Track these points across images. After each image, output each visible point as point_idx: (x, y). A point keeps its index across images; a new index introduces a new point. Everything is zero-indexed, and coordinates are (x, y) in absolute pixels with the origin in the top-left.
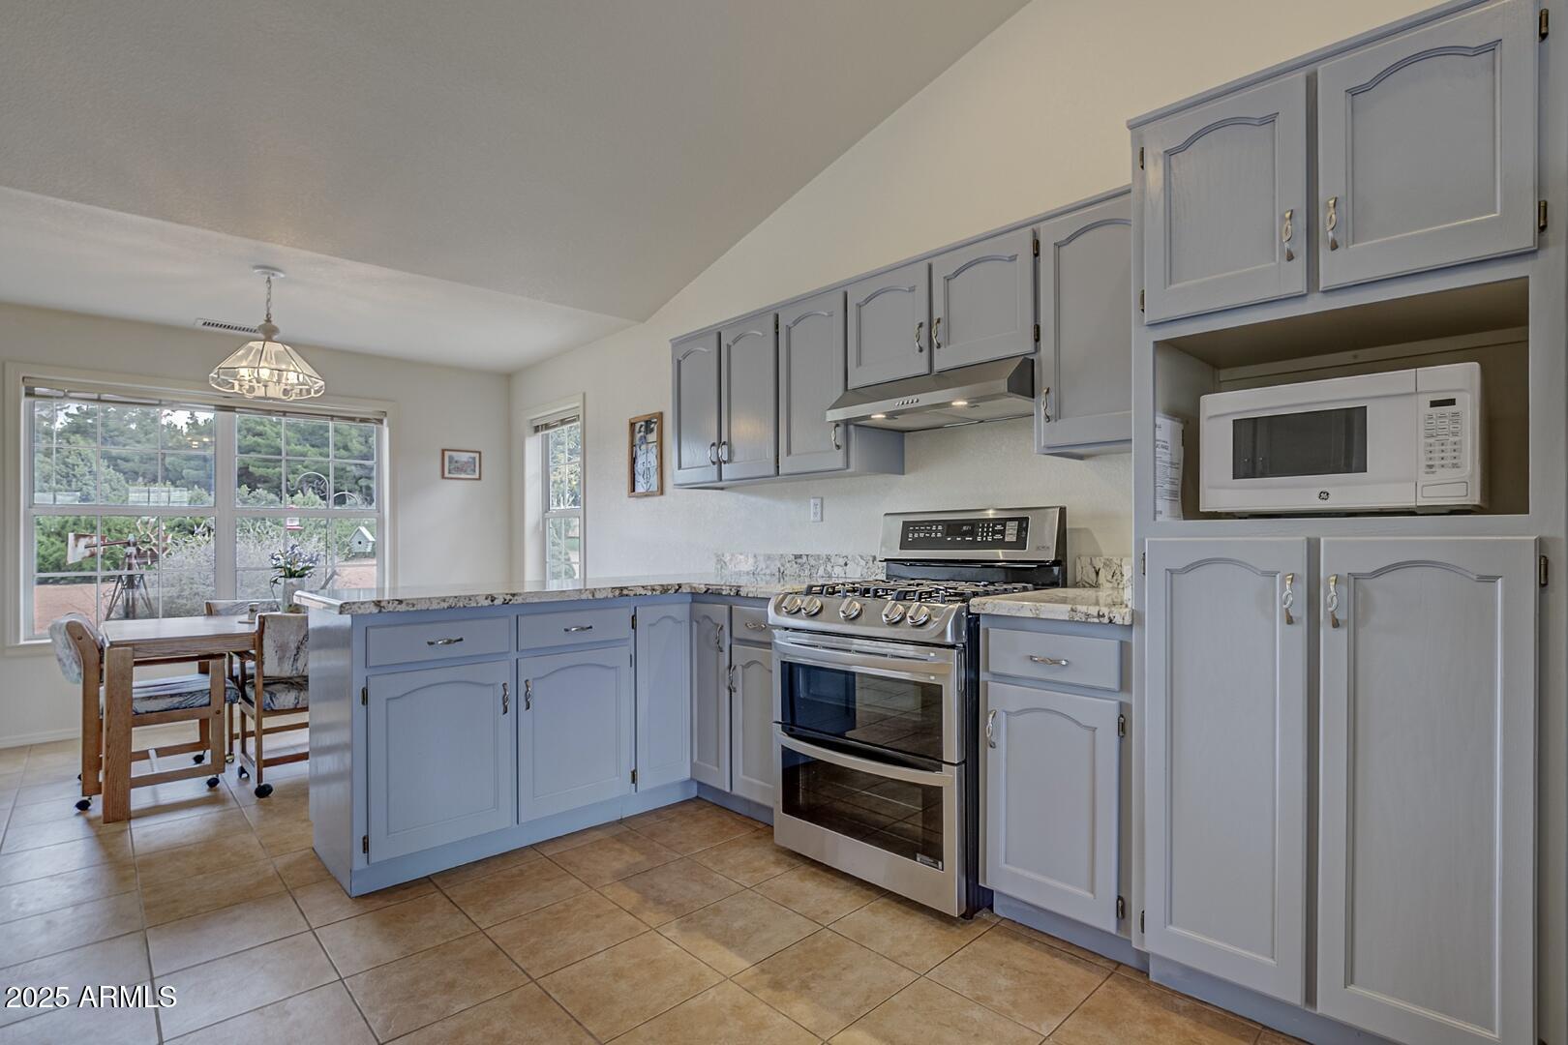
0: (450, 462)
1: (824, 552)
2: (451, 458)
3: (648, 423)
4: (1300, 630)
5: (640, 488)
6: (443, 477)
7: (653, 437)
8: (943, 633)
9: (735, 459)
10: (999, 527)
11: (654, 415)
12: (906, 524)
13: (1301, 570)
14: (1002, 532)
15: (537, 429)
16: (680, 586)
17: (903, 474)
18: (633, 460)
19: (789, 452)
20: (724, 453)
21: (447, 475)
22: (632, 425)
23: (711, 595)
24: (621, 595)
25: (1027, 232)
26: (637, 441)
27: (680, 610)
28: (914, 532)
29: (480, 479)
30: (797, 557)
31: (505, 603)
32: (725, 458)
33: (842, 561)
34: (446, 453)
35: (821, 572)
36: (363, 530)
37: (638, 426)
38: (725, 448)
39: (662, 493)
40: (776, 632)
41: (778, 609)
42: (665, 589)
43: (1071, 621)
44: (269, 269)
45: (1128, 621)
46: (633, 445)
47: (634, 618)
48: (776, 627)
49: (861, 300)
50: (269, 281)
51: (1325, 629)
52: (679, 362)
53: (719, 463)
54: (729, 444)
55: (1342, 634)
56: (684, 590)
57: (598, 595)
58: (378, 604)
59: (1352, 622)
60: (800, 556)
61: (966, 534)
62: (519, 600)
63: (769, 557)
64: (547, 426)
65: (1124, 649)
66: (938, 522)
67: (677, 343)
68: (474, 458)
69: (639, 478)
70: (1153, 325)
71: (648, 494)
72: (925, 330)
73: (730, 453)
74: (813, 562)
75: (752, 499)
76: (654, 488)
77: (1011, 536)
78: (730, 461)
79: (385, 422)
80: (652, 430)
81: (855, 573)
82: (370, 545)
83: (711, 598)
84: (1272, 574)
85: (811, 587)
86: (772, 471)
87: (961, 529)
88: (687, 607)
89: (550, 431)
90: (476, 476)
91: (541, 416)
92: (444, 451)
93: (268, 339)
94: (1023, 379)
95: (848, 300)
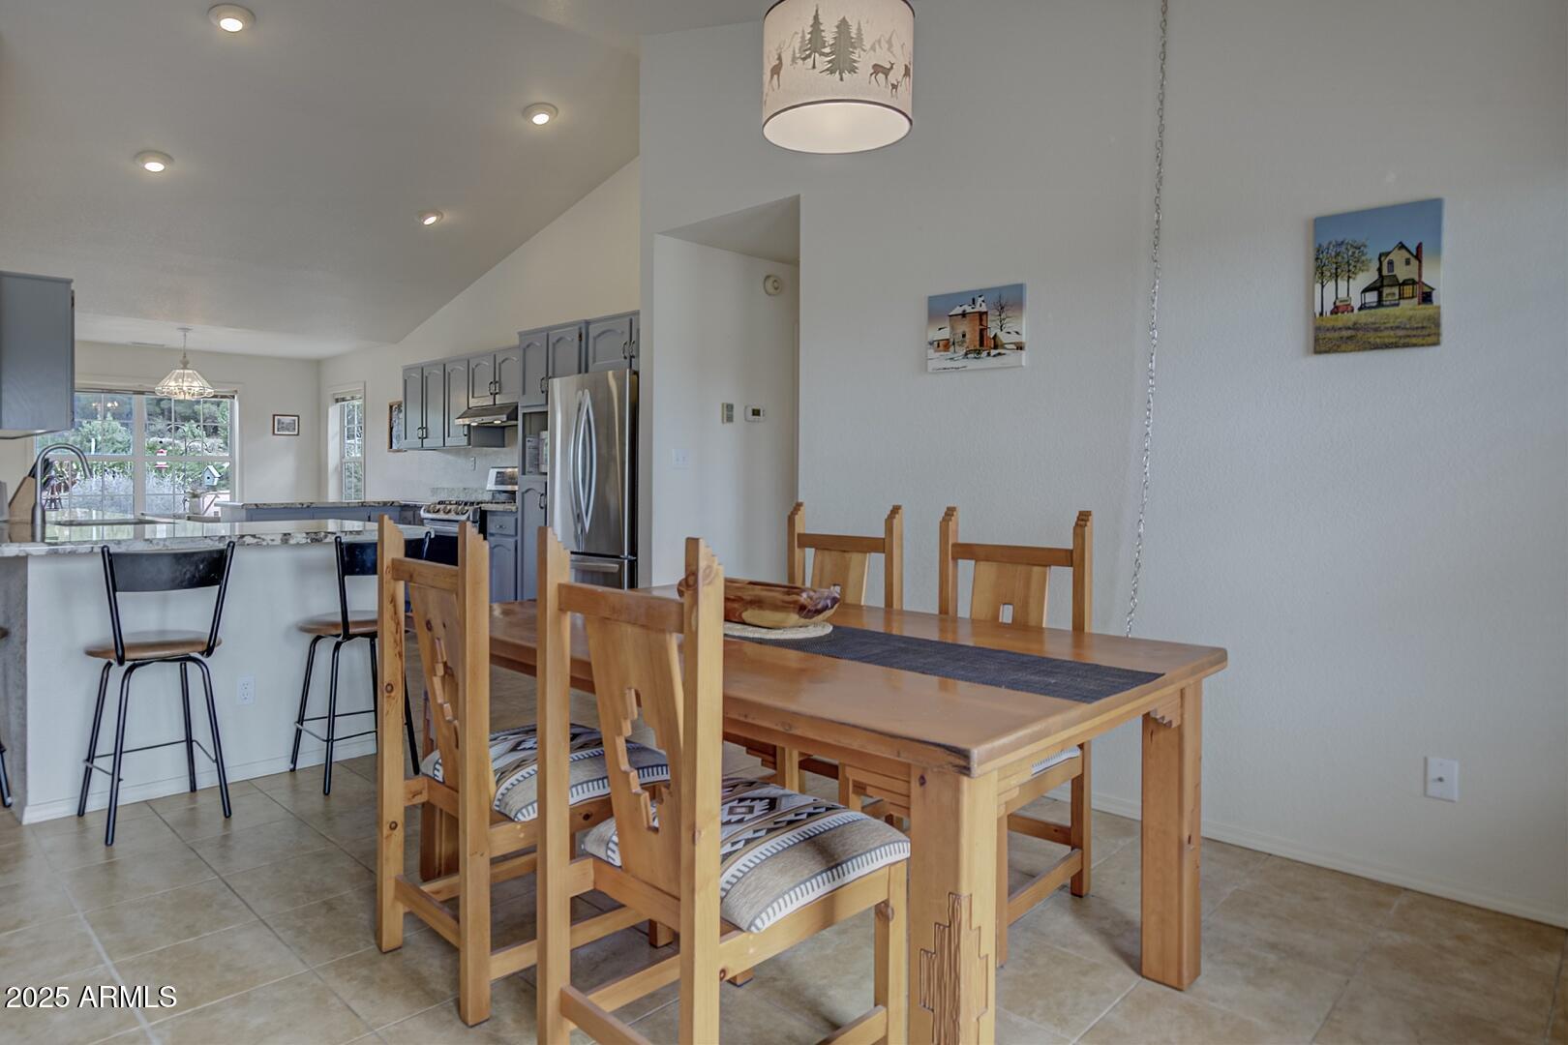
0: (278, 424)
2: (279, 421)
3: (398, 406)
5: (394, 447)
6: (274, 433)
7: (402, 415)
8: (469, 517)
9: (429, 436)
12: (497, 474)
13: (544, 492)
15: (337, 401)
16: (393, 502)
18: (391, 429)
19: (449, 435)
20: (424, 432)
21: (276, 432)
22: (391, 407)
24: (362, 506)
26: (393, 417)
29: (298, 435)
30: (465, 489)
31: (308, 507)
32: (424, 436)
33: (481, 491)
34: (276, 418)
36: (211, 468)
37: (394, 408)
38: (425, 430)
39: (402, 452)
40: (425, 521)
41: (425, 511)
42: (385, 504)
43: (504, 512)
44: (185, 330)
45: (515, 510)
46: (391, 420)
48: (424, 518)
49: (474, 366)
52: (406, 379)
53: (422, 438)
54: (426, 428)
56: (394, 505)
57: (351, 505)
62: (314, 505)
64: (343, 400)
65: (516, 520)
67: (405, 369)
68: (294, 421)
69: (394, 440)
70: (522, 407)
71: (396, 452)
72: (492, 385)
73: (427, 434)
74: (471, 492)
75: (434, 459)
78: (426, 437)
79: (236, 397)
80: (401, 411)
82: (216, 479)
84: (539, 494)
88: (398, 513)
89: (345, 403)
90: (296, 433)
91: (340, 391)
92: (274, 416)
93: (185, 368)
94: (515, 413)
95: (469, 364)
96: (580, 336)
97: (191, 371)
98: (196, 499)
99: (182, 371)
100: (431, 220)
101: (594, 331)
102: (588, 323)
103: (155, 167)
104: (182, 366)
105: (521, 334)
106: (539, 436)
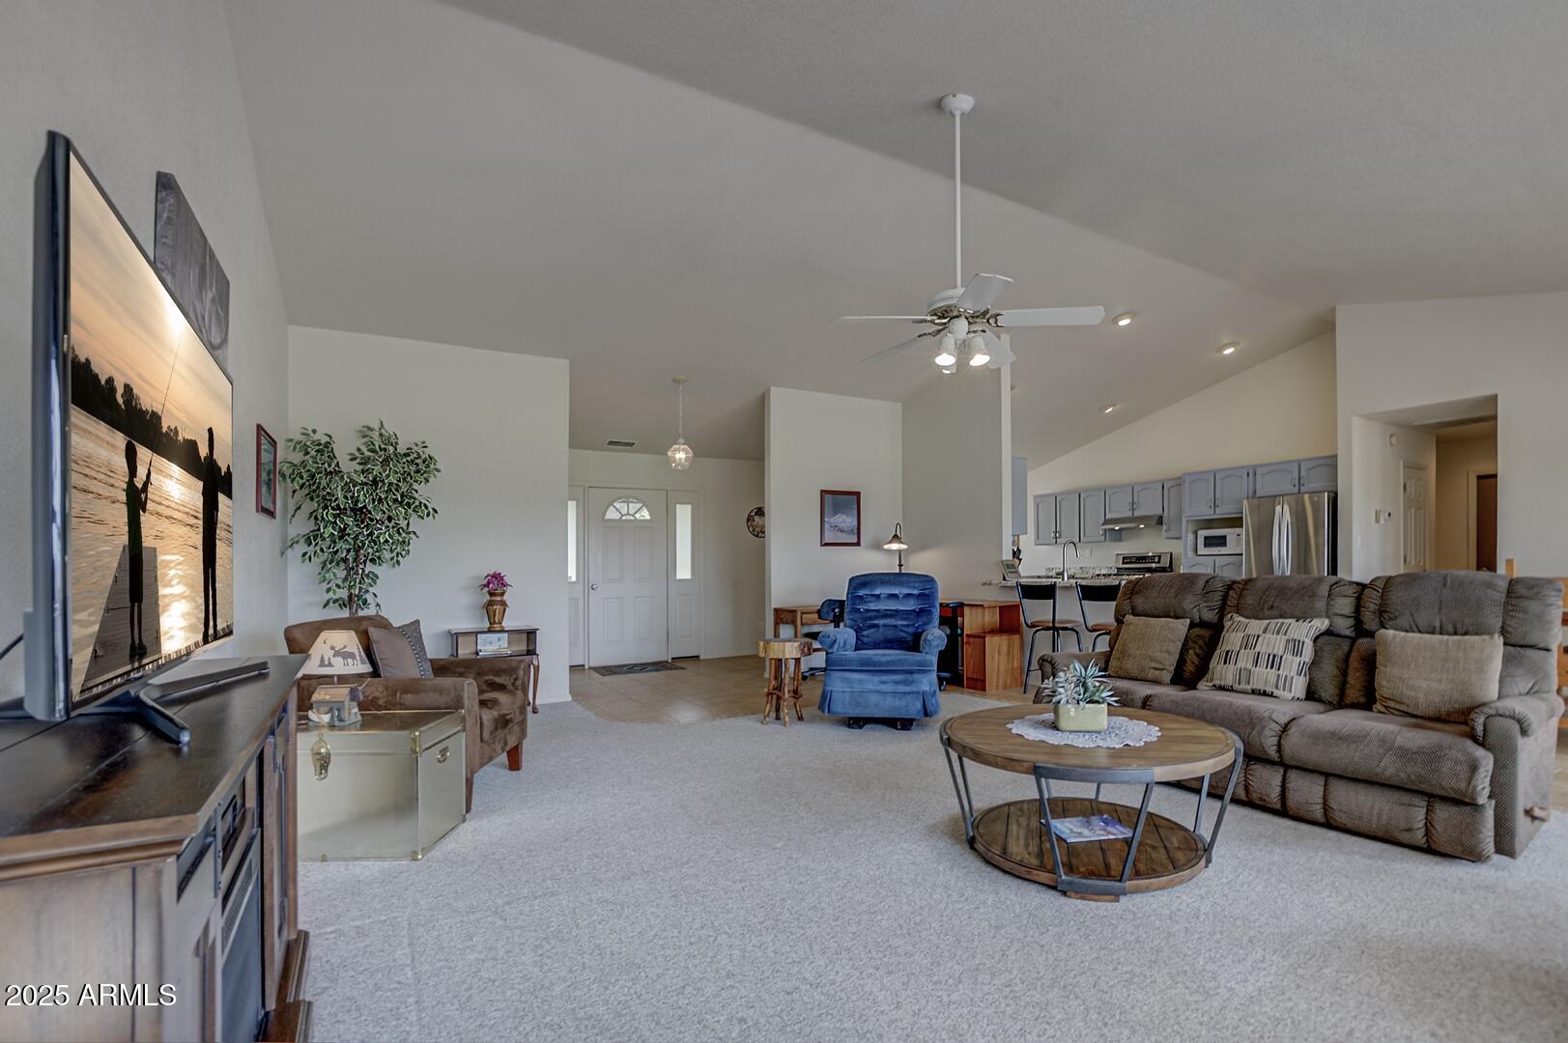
9: (1063, 536)
10: (1152, 558)
14: (1154, 559)
17: (1121, 542)
19: (1084, 536)
25: (1160, 482)
28: (1125, 559)
32: (1058, 537)
33: (1099, 569)
38: (1058, 533)
49: (1110, 492)
60: (1091, 566)
61: (1143, 559)
66: (1134, 557)
72: (1131, 504)
73: (1061, 534)
74: (1095, 567)
77: (1156, 560)
86: (1077, 541)
87: (1140, 559)
94: (1160, 521)
95: (1105, 492)
96: (1248, 475)
101: (1258, 470)
102: (1253, 466)
106: (1196, 533)
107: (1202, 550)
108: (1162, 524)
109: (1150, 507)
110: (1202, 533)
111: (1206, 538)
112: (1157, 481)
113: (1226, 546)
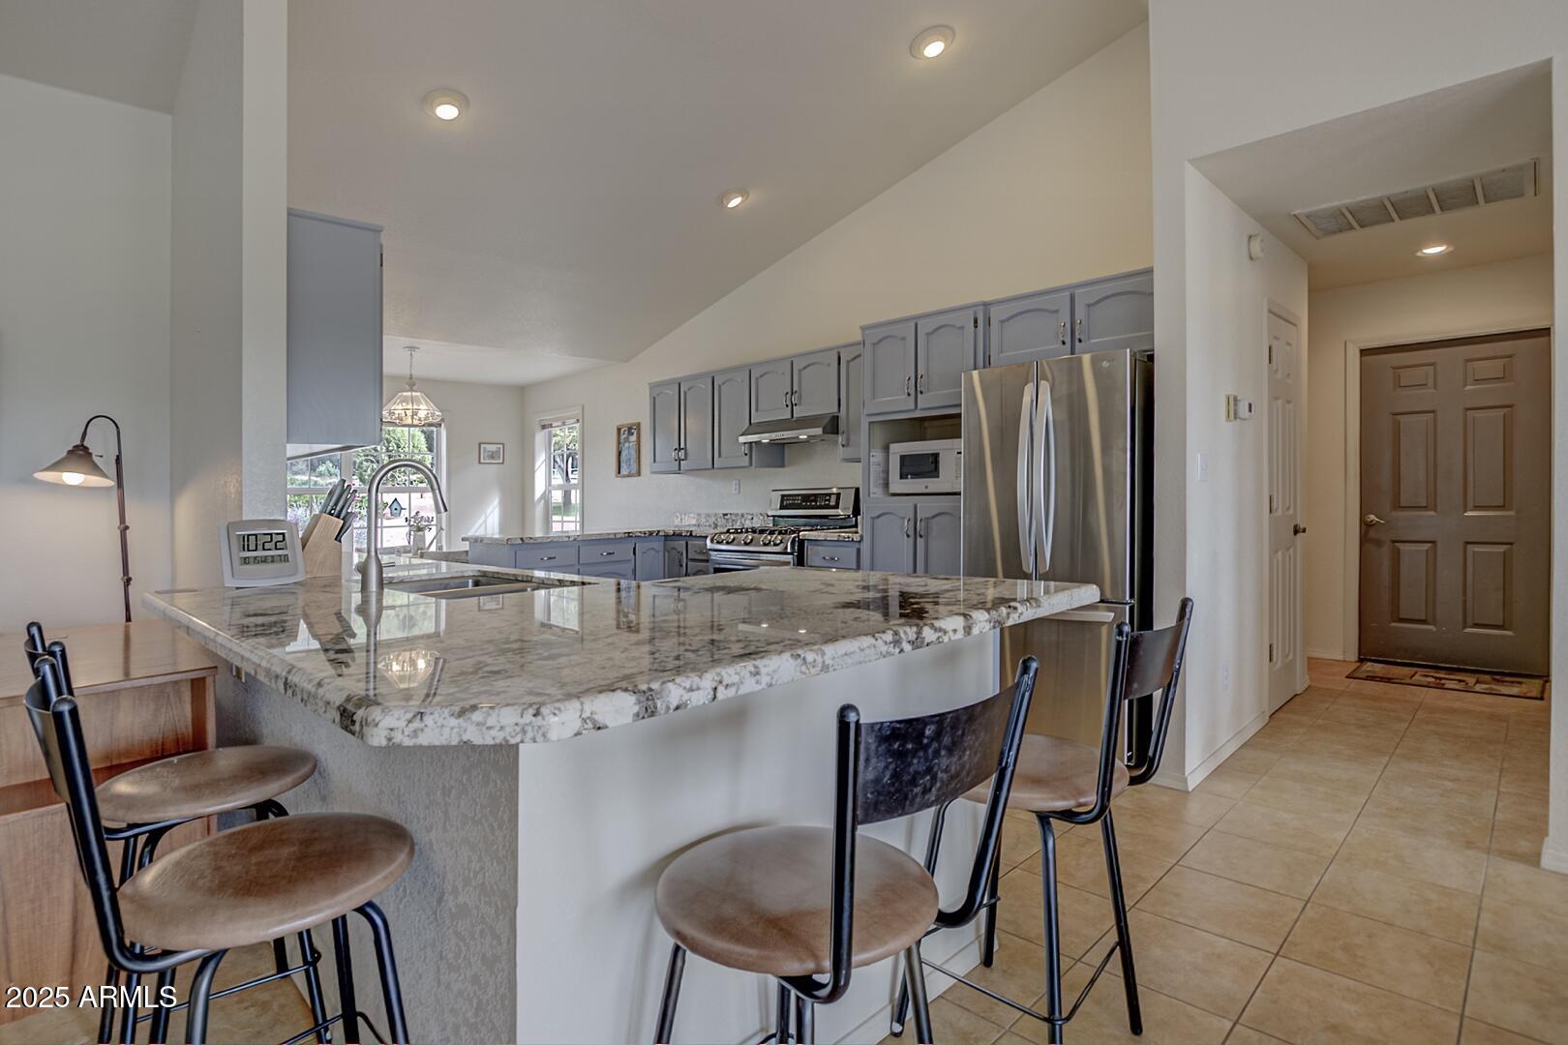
0: (484, 452)
1: (740, 512)
2: (484, 448)
3: (630, 429)
4: (911, 539)
5: (624, 471)
6: (480, 462)
7: (633, 438)
8: (786, 548)
9: (689, 457)
10: (827, 498)
11: (634, 424)
12: (783, 496)
13: (912, 516)
14: (829, 500)
15: (544, 427)
16: (659, 532)
17: (783, 466)
18: (620, 453)
19: (720, 456)
20: (682, 454)
21: (482, 461)
22: (619, 430)
23: (677, 535)
24: (629, 536)
25: (835, 352)
26: (622, 441)
27: (658, 545)
28: (787, 502)
29: (503, 463)
30: (724, 515)
31: (575, 540)
32: (683, 457)
33: (750, 517)
34: (482, 446)
35: (738, 523)
37: (622, 431)
38: (683, 451)
39: (639, 475)
40: (711, 552)
41: (712, 541)
42: (651, 533)
43: (838, 541)
44: (412, 348)
45: (859, 539)
46: (619, 443)
47: (634, 549)
48: (710, 550)
49: (758, 375)
50: (411, 355)
51: (918, 538)
52: (654, 398)
53: (679, 460)
54: (685, 449)
55: (923, 540)
56: (661, 534)
57: (617, 536)
58: (522, 539)
59: (926, 537)
60: (726, 515)
61: (813, 501)
62: (581, 538)
63: (708, 515)
64: (553, 427)
65: (859, 550)
66: (798, 495)
67: (653, 386)
68: (499, 448)
69: (623, 464)
70: (869, 415)
71: (629, 475)
72: (789, 396)
73: (686, 454)
74: (734, 518)
75: (698, 480)
76: (634, 471)
77: (833, 503)
78: (685, 458)
79: (443, 425)
80: (632, 434)
81: (757, 524)
83: (678, 538)
84: (903, 518)
85: (729, 530)
86: (710, 466)
87: (809, 500)
88: (662, 543)
89: (556, 431)
90: (501, 461)
91: (547, 418)
92: (480, 444)
93: (412, 390)
94: (833, 426)
95: (751, 375)
96: (976, 321)
97: (419, 394)
98: (421, 533)
99: (409, 394)
100: (735, 202)
101: (996, 315)
102: (986, 305)
103: (447, 112)
104: (408, 387)
105: (863, 329)
106: (886, 449)
107: (898, 485)
108: (837, 433)
109: (819, 402)
110: (899, 449)
111: (904, 459)
112: (831, 349)
113: (938, 477)
